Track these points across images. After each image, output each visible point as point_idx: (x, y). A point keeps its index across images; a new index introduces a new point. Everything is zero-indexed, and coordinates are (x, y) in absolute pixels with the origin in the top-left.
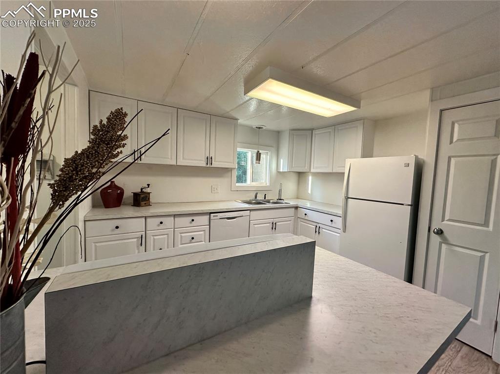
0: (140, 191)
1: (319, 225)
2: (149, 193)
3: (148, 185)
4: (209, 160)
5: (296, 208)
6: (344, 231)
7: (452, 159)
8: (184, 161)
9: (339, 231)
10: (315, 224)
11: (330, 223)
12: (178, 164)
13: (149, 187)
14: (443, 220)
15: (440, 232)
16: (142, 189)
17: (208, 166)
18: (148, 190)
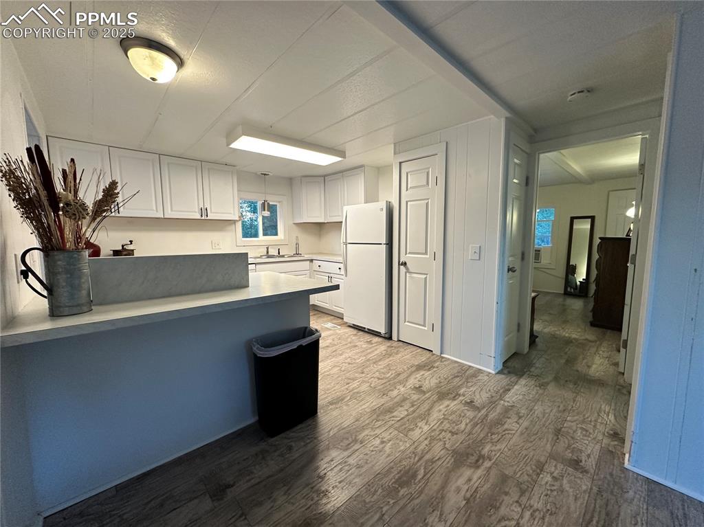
0: (121, 248)
1: (332, 275)
2: (133, 250)
3: (131, 242)
4: (203, 211)
5: (312, 261)
6: (346, 276)
7: (409, 203)
8: (173, 213)
9: (342, 277)
10: (328, 275)
11: (338, 271)
12: (166, 217)
13: (131, 244)
14: (406, 254)
15: (405, 264)
16: (123, 246)
17: (203, 218)
18: (130, 247)
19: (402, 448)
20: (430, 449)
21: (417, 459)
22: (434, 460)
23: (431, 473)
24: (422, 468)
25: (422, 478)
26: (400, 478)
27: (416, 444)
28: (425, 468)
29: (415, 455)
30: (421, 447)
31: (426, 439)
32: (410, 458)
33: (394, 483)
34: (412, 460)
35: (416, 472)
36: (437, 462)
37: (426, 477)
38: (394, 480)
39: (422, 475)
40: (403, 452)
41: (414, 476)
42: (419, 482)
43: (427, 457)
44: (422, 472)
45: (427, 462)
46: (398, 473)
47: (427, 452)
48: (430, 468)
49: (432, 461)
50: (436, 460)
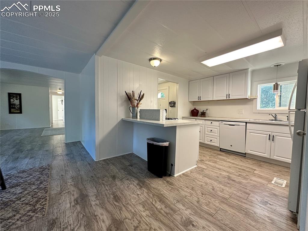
2: (205, 112)
19: (132, 200)
20: (128, 211)
21: (124, 204)
22: (121, 211)
23: (115, 207)
24: (119, 205)
25: (114, 203)
26: (118, 196)
27: (133, 206)
28: (118, 206)
29: (126, 204)
30: (130, 207)
31: (135, 211)
32: (126, 202)
33: (117, 195)
34: (124, 202)
35: (118, 202)
36: (119, 212)
37: (114, 205)
38: (118, 194)
39: (115, 204)
40: (130, 200)
41: (116, 201)
42: (113, 202)
43: (124, 208)
44: (117, 204)
45: (121, 208)
46: (120, 196)
47: (126, 209)
48: (117, 208)
49: (121, 209)
50: (120, 211)
